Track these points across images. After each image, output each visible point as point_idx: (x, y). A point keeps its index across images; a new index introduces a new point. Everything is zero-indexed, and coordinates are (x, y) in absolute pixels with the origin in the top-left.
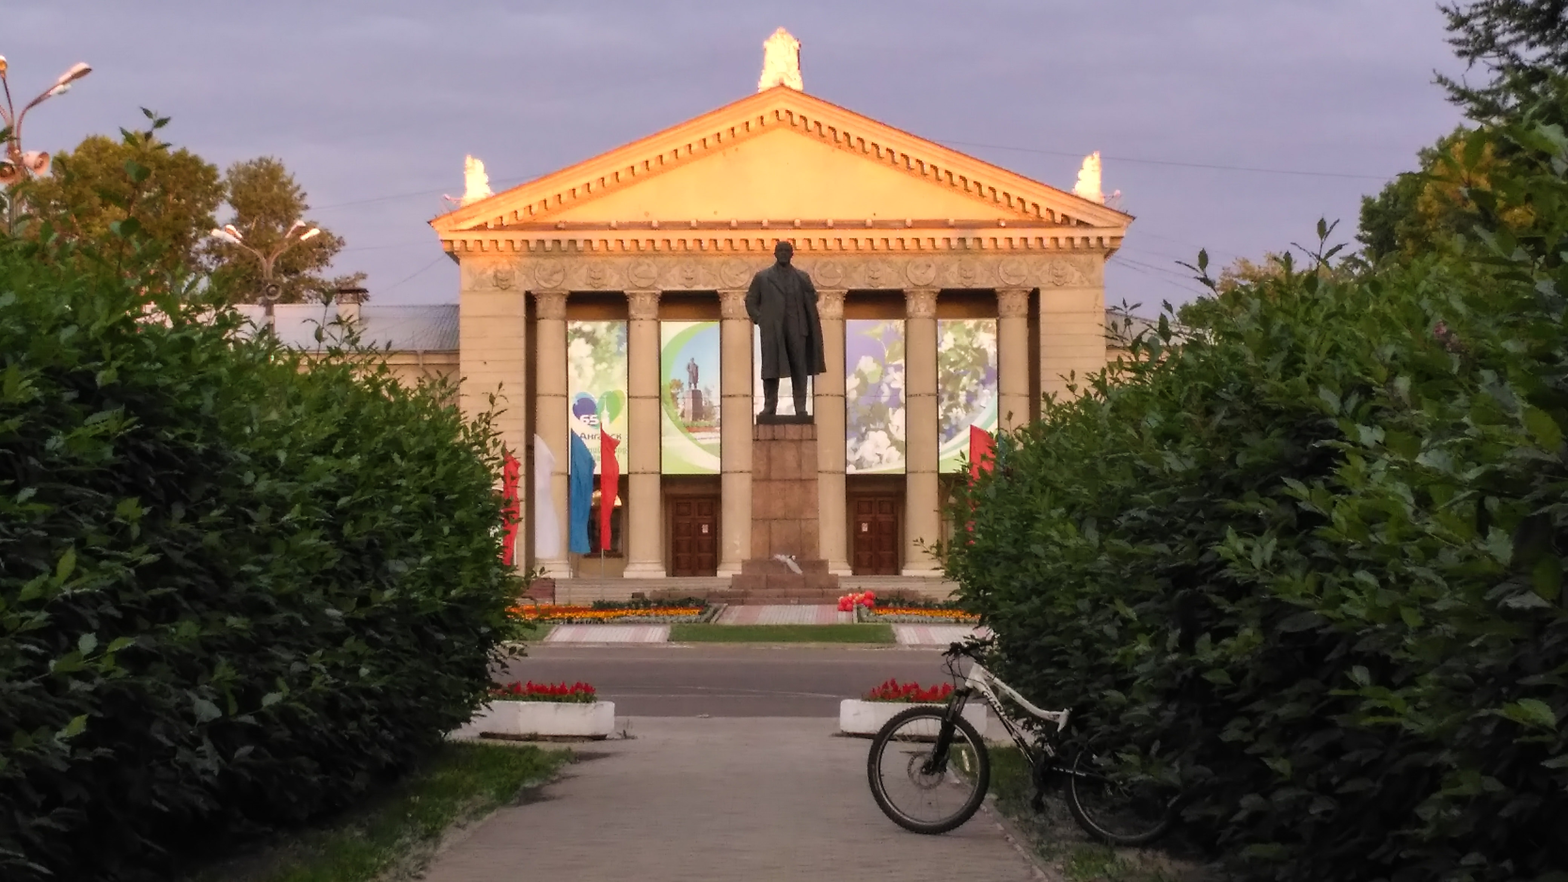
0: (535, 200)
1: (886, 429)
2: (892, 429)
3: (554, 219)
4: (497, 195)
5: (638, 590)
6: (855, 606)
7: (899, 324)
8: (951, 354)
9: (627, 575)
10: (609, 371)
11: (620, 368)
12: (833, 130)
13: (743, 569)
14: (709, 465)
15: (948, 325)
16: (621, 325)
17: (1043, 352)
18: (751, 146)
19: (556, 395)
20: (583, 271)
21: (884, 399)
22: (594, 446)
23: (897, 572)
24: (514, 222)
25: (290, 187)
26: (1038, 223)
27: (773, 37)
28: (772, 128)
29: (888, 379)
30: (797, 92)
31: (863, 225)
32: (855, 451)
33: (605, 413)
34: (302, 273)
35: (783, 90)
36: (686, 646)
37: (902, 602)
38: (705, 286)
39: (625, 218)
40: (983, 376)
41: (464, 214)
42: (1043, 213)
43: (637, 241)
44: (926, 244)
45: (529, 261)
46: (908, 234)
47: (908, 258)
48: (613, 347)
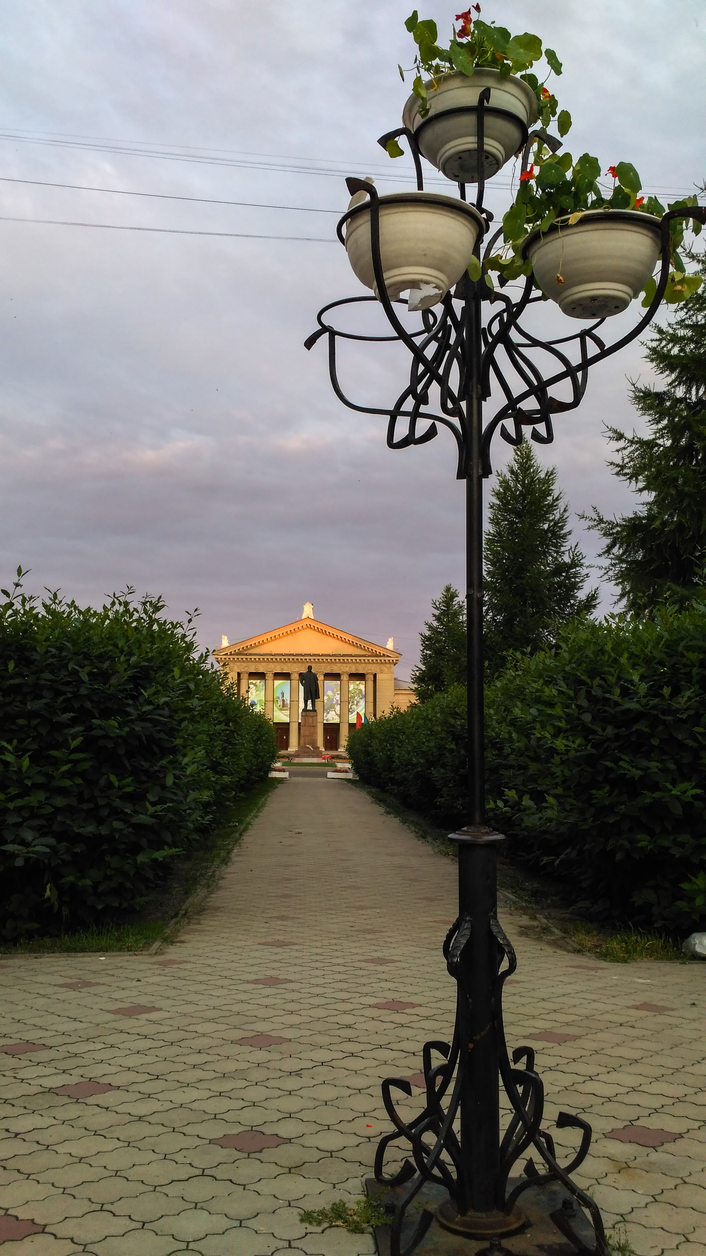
0: (241, 647)
2: (336, 711)
7: (339, 682)
8: (352, 691)
10: (260, 694)
11: (263, 693)
12: (322, 630)
14: (287, 720)
15: (352, 683)
16: (263, 681)
17: (377, 690)
18: (298, 633)
20: (253, 667)
21: (334, 703)
23: (337, 750)
24: (235, 653)
26: (377, 656)
27: (306, 604)
28: (305, 629)
29: (335, 697)
33: (258, 705)
35: (308, 619)
37: (338, 758)
39: (265, 653)
40: (361, 697)
41: (222, 650)
42: (378, 653)
43: (268, 659)
44: (346, 661)
45: (239, 664)
46: (341, 658)
47: (341, 665)
48: (261, 688)
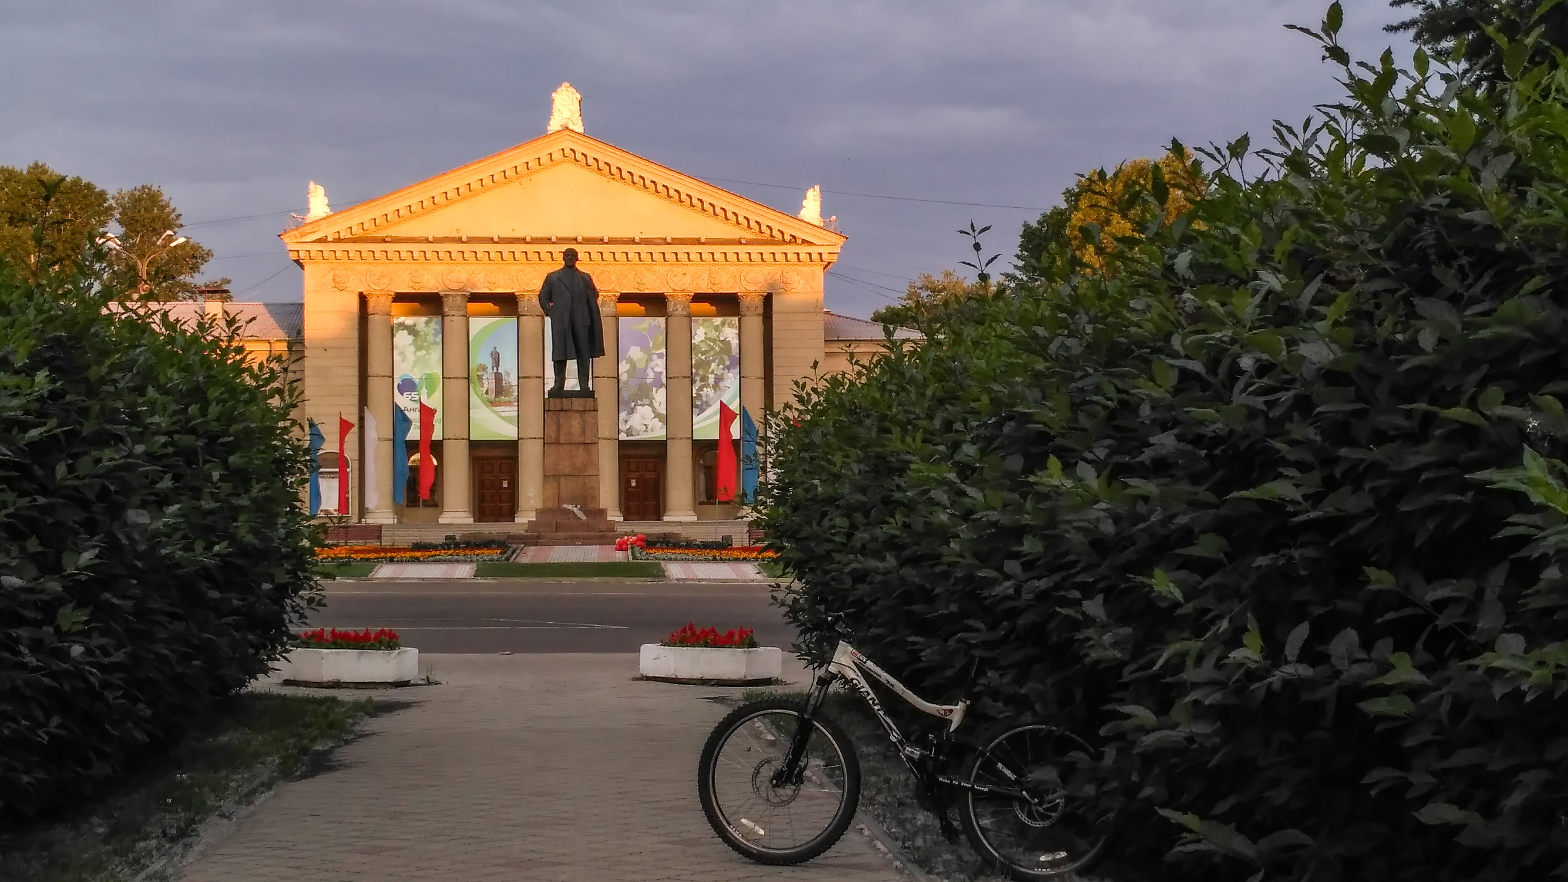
0: (366, 218)
1: (651, 405)
2: (656, 405)
3: (382, 234)
4: (335, 214)
5: (450, 533)
6: (629, 546)
7: (661, 320)
8: (702, 345)
9: (441, 521)
10: (427, 356)
11: (436, 354)
12: (608, 164)
13: (537, 516)
14: (509, 432)
15: (701, 322)
16: (437, 320)
17: (775, 344)
18: (541, 177)
19: (384, 376)
20: (407, 276)
21: (649, 381)
22: (414, 416)
23: (659, 517)
24: (349, 236)
25: (167, 210)
26: (772, 241)
27: (559, 90)
28: (560, 163)
29: (652, 364)
30: (580, 134)
31: (632, 241)
32: (626, 421)
33: (424, 391)
34: (178, 279)
35: (567, 132)
36: (490, 581)
37: (668, 543)
38: (505, 289)
39: (440, 235)
40: (728, 363)
41: (308, 229)
42: (775, 233)
43: (449, 252)
44: (682, 257)
45: (362, 268)
46: (668, 249)
47: (669, 268)
48: (431, 338)
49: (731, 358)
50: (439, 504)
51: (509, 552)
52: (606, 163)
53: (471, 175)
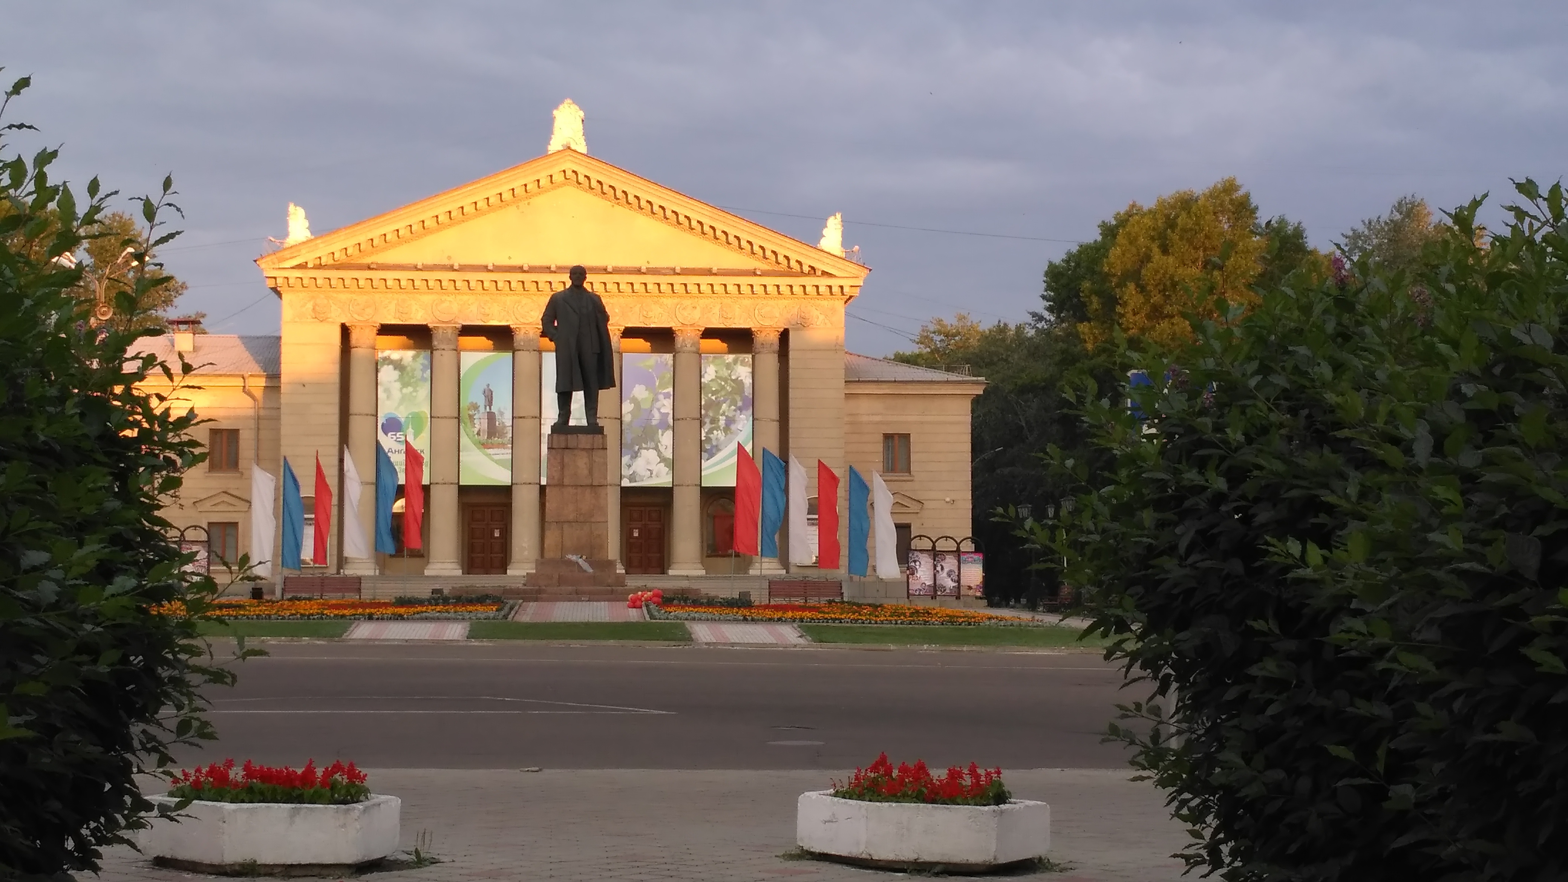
0: (350, 243)
1: (656, 448)
2: (662, 449)
3: (368, 260)
4: (316, 238)
5: (437, 587)
6: (644, 603)
7: (668, 357)
8: (712, 384)
9: (427, 573)
10: (414, 394)
11: (424, 391)
13: (536, 569)
14: (501, 476)
15: (711, 359)
16: (425, 354)
17: (792, 383)
18: (539, 201)
19: (367, 415)
20: (392, 307)
21: (654, 422)
22: (398, 460)
23: (665, 572)
24: (331, 262)
26: (789, 273)
27: (561, 107)
28: (560, 186)
29: (658, 405)
30: (582, 154)
31: (638, 271)
35: (571, 153)
36: (486, 643)
38: (499, 321)
39: (430, 261)
40: (740, 404)
41: (286, 254)
42: (793, 263)
43: (440, 281)
44: (692, 288)
45: (344, 296)
46: (677, 280)
47: (676, 300)
48: (418, 374)
49: (744, 399)
50: (425, 554)
51: (506, 609)
52: (610, 186)
53: (464, 198)
